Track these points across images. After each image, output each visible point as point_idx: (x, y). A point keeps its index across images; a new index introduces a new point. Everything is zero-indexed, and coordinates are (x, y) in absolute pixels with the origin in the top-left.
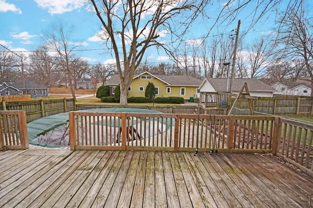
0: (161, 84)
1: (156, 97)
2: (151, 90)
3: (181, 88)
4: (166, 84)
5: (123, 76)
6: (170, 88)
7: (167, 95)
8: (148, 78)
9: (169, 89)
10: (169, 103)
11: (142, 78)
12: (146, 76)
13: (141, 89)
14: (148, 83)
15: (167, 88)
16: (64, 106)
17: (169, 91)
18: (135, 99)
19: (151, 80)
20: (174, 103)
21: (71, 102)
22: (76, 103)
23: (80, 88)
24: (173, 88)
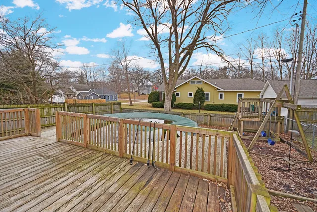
0: (212, 90)
1: (205, 104)
2: (200, 96)
3: (238, 94)
4: (218, 89)
5: (168, 82)
6: (223, 94)
7: (219, 102)
8: (198, 83)
9: (221, 95)
10: (219, 111)
11: (192, 83)
12: (196, 81)
13: (190, 95)
14: (197, 89)
15: (220, 93)
16: (111, 108)
17: (221, 98)
18: (182, 105)
19: (200, 86)
20: (226, 111)
21: (118, 106)
22: (122, 107)
23: (143, 94)
24: (226, 93)
